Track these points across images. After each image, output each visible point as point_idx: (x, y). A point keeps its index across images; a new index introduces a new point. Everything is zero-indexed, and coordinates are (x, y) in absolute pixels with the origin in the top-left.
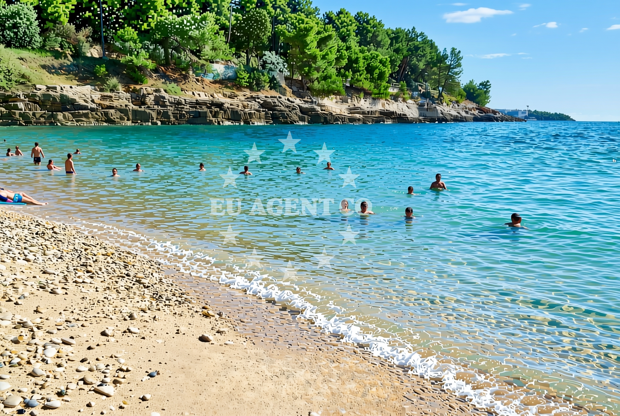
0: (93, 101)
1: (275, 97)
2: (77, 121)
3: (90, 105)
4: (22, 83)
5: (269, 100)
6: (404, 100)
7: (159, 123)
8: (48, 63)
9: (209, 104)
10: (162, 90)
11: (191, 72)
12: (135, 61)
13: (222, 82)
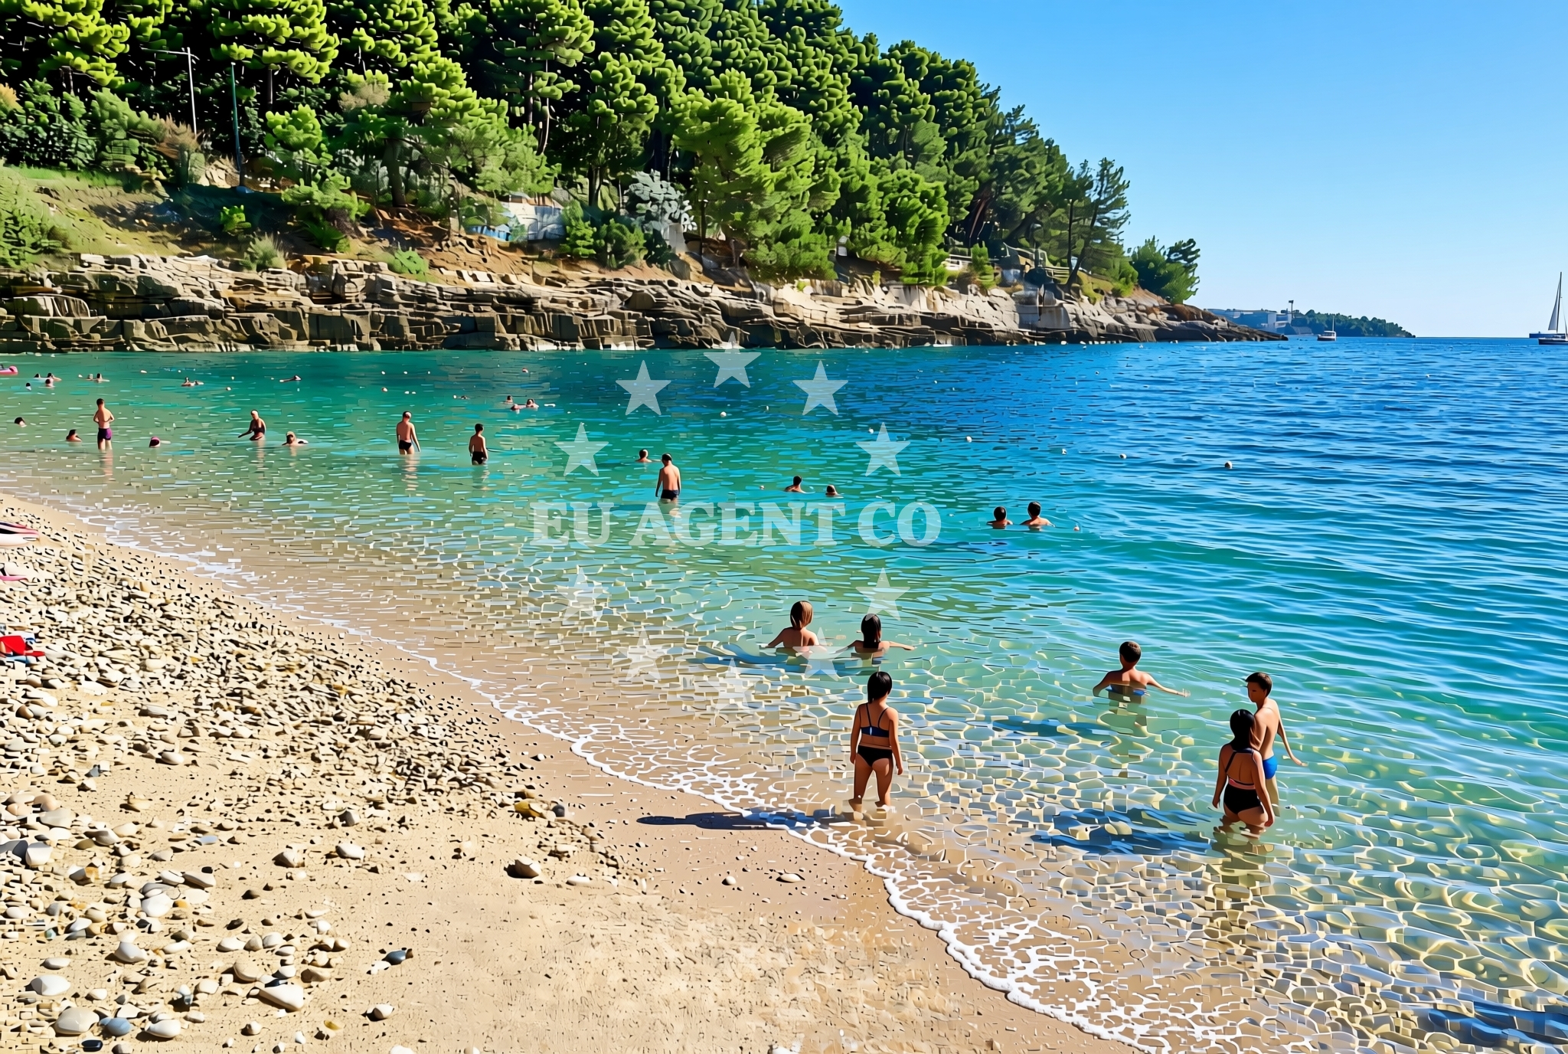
0: (216, 294)
1: (660, 283)
2: (179, 341)
3: (209, 302)
4: (48, 251)
5: (647, 289)
6: (983, 290)
7: (377, 347)
8: (109, 202)
9: (498, 298)
10: (384, 266)
11: (454, 222)
12: (318, 195)
13: (531, 247)
